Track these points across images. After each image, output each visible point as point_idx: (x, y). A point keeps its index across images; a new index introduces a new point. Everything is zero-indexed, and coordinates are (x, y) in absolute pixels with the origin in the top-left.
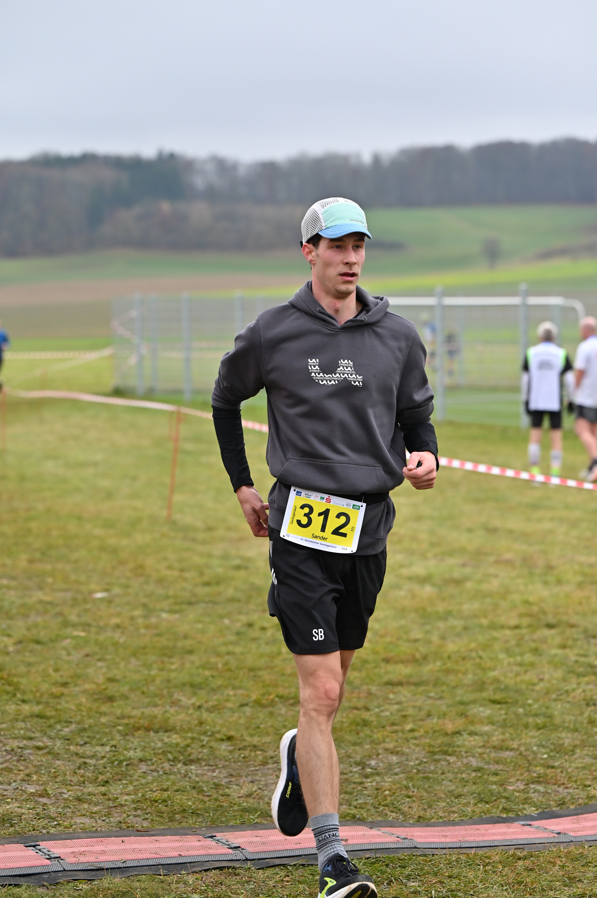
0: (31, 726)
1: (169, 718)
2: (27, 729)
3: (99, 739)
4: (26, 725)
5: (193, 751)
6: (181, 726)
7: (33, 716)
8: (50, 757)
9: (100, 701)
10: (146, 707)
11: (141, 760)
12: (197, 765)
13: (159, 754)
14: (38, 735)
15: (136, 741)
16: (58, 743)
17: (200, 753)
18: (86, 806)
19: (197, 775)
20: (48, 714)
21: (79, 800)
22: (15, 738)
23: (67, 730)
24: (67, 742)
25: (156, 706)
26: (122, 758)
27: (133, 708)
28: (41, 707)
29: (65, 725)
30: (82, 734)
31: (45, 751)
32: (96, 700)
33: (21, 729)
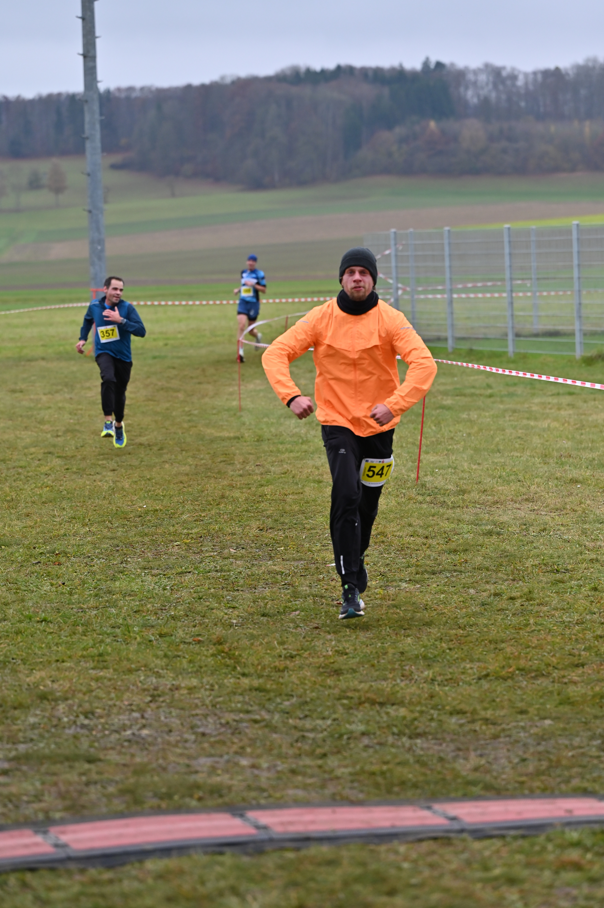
0: (249, 699)
1: (398, 692)
2: (244, 703)
3: (321, 712)
4: (244, 698)
5: (420, 725)
6: (411, 699)
7: (251, 689)
8: (266, 730)
9: (326, 674)
10: (376, 680)
11: (363, 734)
12: (424, 739)
13: (383, 728)
14: (256, 708)
15: (360, 715)
16: (277, 717)
17: (427, 726)
18: (300, 778)
19: (422, 749)
20: (268, 686)
21: (293, 772)
22: (232, 711)
23: (287, 703)
24: (286, 715)
25: (385, 679)
26: (343, 731)
27: (361, 682)
28: (261, 681)
29: (286, 698)
30: (302, 707)
31: (263, 724)
32: (321, 674)
33: (239, 702)
